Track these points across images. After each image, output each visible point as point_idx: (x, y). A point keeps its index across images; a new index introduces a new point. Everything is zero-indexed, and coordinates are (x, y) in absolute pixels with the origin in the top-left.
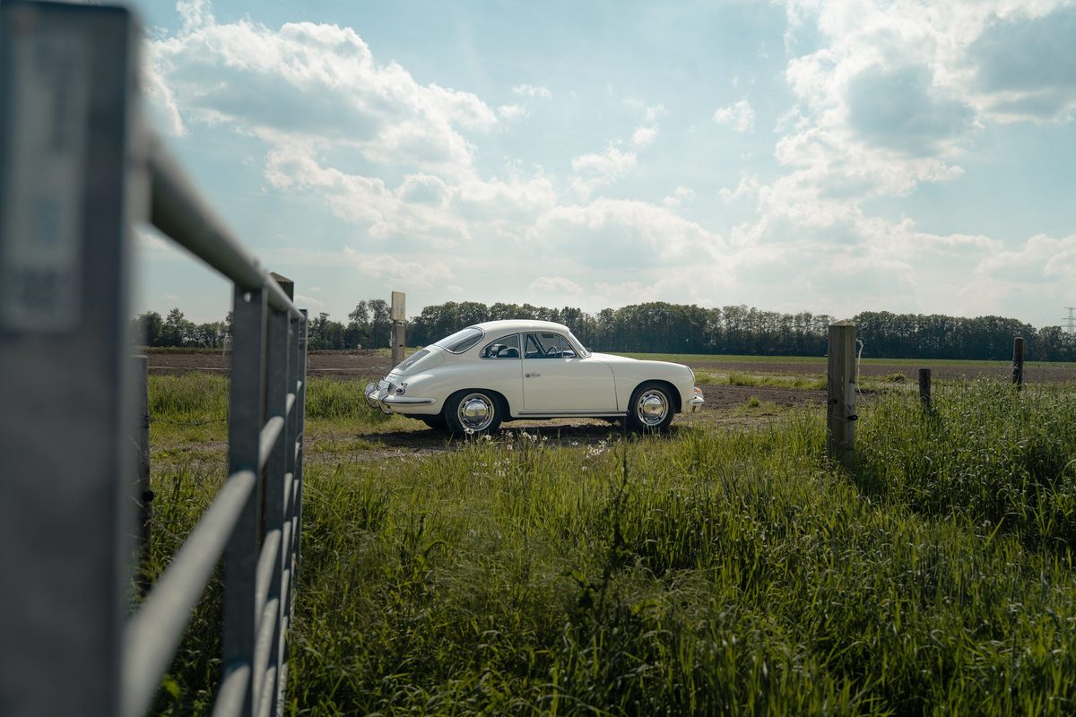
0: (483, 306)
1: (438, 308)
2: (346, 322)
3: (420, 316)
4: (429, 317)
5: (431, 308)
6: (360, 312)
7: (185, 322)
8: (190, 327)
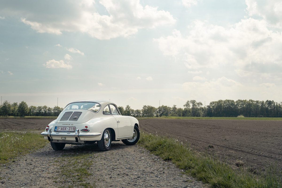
0: (233, 101)
1: (216, 102)
2: (183, 108)
3: (209, 105)
4: (212, 105)
5: (213, 102)
6: (187, 105)
7: (131, 109)
8: (133, 111)
